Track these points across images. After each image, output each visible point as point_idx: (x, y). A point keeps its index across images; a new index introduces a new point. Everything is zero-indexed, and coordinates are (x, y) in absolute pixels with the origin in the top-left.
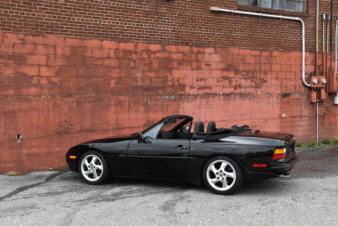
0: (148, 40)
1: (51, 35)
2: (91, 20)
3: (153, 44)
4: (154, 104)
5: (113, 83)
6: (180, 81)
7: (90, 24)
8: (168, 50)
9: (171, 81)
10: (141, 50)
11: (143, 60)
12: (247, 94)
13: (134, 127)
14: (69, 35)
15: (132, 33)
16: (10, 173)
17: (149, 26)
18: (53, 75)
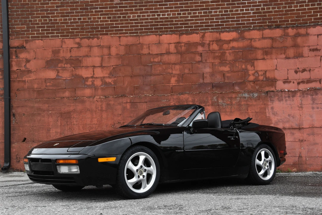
0: (219, 29)
1: (105, 36)
2: (148, 16)
3: (227, 31)
4: (227, 104)
5: (173, 81)
7: (147, 19)
8: (248, 37)
9: (253, 75)
10: (209, 41)
11: (213, 52)
14: (124, 34)
15: (198, 23)
17: (220, 12)
18: (107, 75)
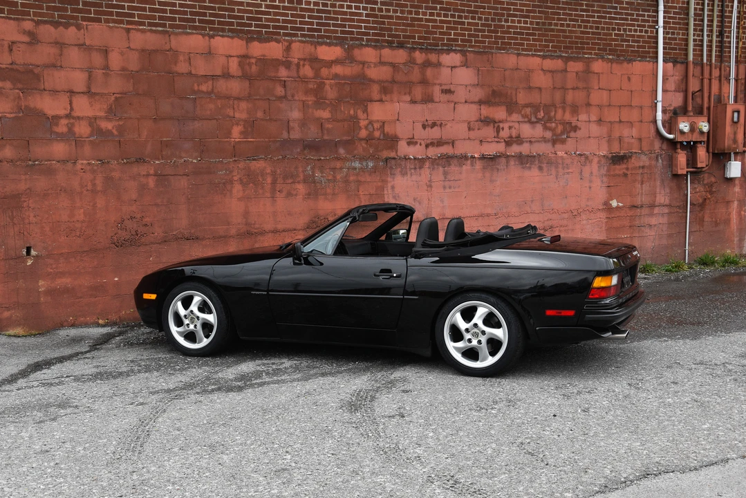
0: (313, 36)
1: (96, 25)
3: (327, 44)
4: (329, 180)
5: (236, 132)
6: (387, 129)
8: (359, 58)
9: (366, 128)
10: (298, 59)
11: (304, 80)
12: (535, 156)
13: (283, 231)
14: (136, 25)
15: (278, 21)
16: (11, 332)
18: (102, 114)
